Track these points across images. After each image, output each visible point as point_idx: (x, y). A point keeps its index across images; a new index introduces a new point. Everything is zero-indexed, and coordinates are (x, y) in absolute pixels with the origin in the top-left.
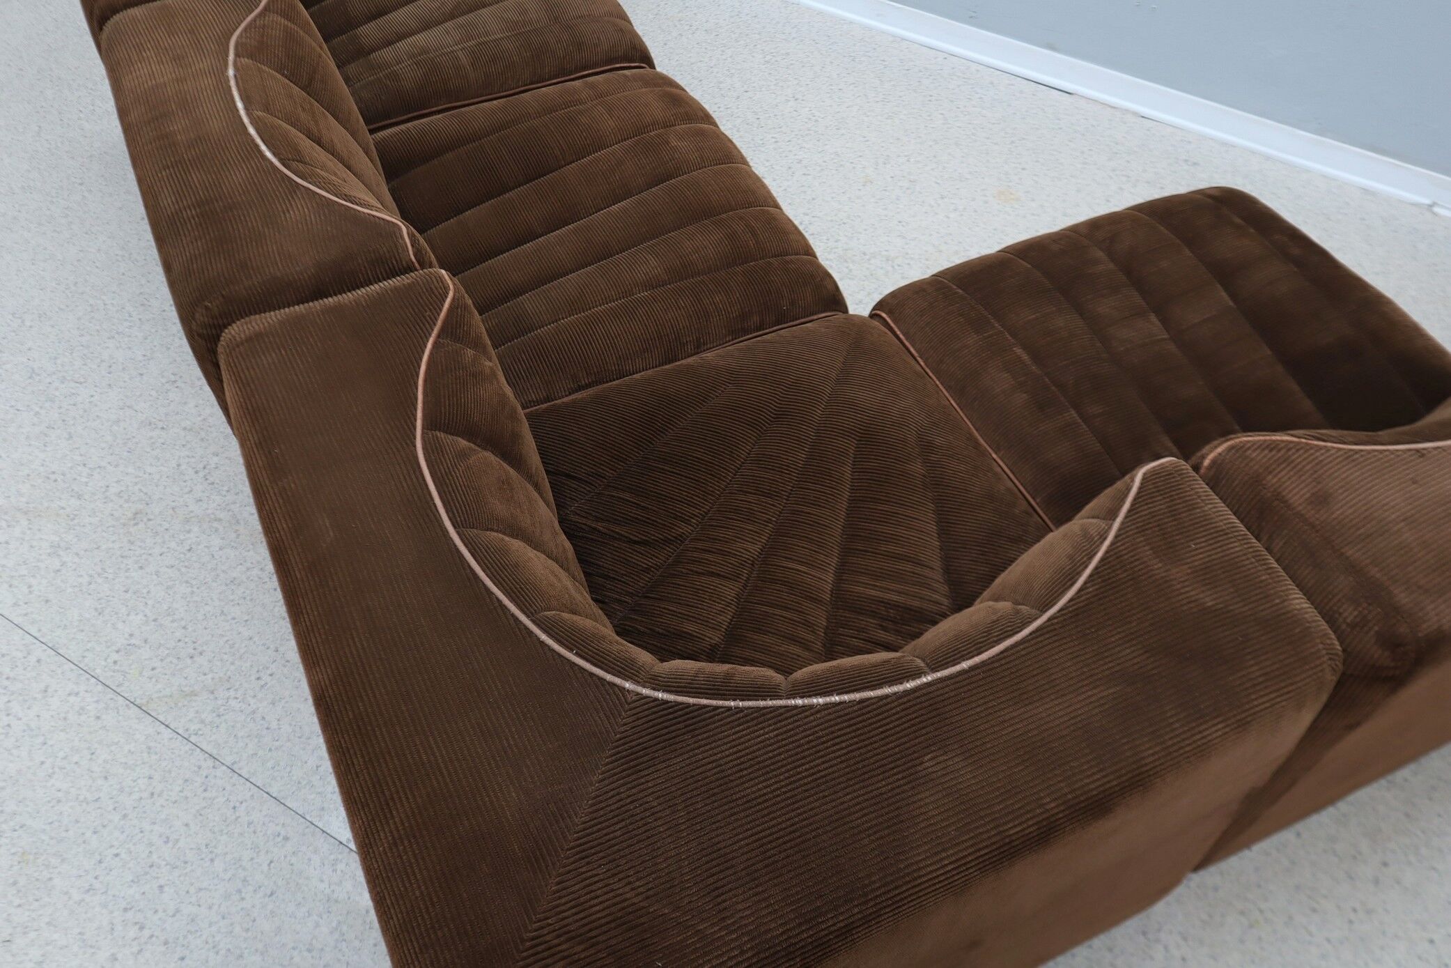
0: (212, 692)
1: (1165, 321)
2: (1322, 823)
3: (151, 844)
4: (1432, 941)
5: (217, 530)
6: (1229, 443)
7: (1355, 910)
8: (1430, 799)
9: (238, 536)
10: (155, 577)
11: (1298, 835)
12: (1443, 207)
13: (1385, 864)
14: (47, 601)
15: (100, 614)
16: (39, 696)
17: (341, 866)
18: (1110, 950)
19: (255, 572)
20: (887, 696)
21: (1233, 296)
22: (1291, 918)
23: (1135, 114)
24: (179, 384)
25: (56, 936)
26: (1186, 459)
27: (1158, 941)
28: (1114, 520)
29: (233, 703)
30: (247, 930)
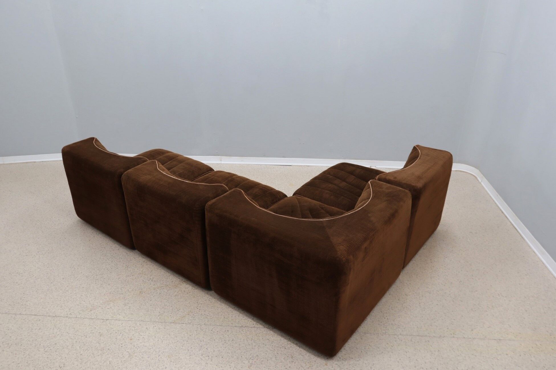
0: (189, 314)
1: (346, 182)
2: (417, 257)
3: (198, 343)
4: (445, 267)
5: (164, 288)
6: (379, 175)
7: (431, 267)
8: (431, 249)
9: (170, 288)
10: (156, 301)
11: (415, 261)
12: (373, 167)
13: (431, 260)
14: (132, 314)
15: (148, 311)
16: (146, 330)
17: (244, 330)
18: (397, 287)
19: (180, 292)
20: (358, 211)
21: (354, 176)
22: (422, 272)
23: (306, 166)
24: (129, 267)
25: (190, 365)
26: (374, 179)
27: (404, 283)
28: (370, 188)
29: (195, 315)
30: (233, 347)
